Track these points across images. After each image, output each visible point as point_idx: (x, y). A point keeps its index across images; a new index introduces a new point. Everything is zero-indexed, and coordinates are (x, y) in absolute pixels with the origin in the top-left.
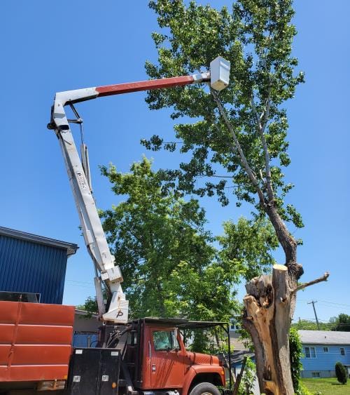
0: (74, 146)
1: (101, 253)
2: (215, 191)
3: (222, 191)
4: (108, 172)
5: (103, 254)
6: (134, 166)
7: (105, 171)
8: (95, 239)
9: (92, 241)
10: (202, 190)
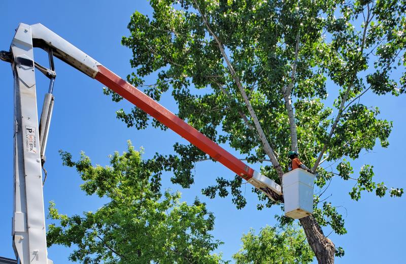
0: (33, 91)
1: (32, 250)
2: (229, 189)
3: (238, 189)
4: (72, 160)
5: (35, 253)
6: (115, 157)
7: (68, 159)
8: (27, 228)
9: (23, 230)
10: (213, 188)
